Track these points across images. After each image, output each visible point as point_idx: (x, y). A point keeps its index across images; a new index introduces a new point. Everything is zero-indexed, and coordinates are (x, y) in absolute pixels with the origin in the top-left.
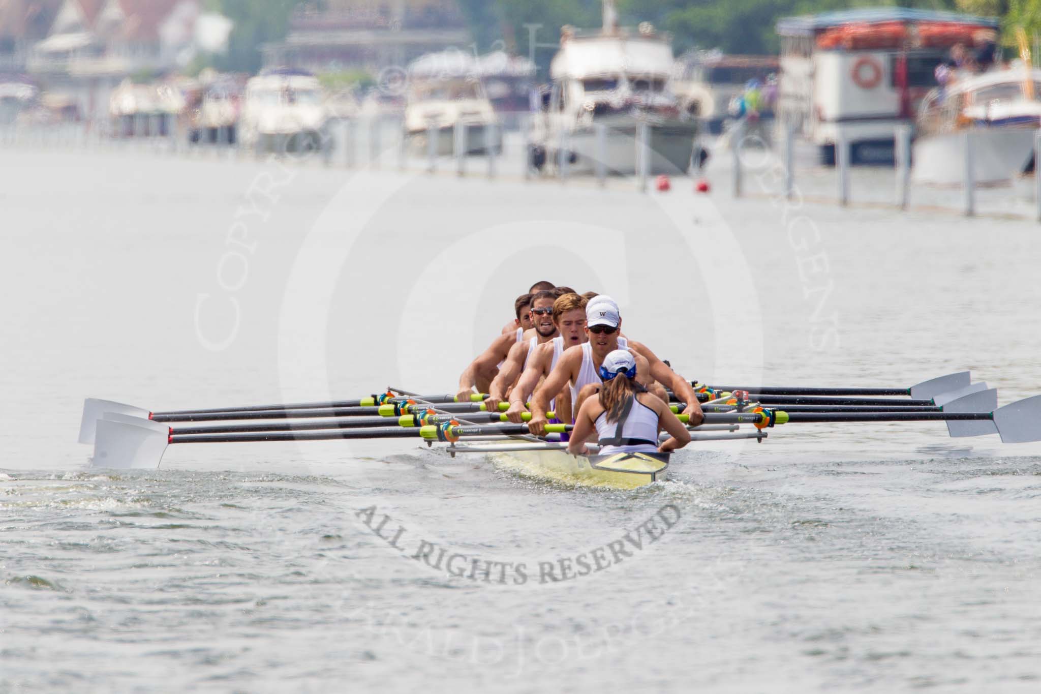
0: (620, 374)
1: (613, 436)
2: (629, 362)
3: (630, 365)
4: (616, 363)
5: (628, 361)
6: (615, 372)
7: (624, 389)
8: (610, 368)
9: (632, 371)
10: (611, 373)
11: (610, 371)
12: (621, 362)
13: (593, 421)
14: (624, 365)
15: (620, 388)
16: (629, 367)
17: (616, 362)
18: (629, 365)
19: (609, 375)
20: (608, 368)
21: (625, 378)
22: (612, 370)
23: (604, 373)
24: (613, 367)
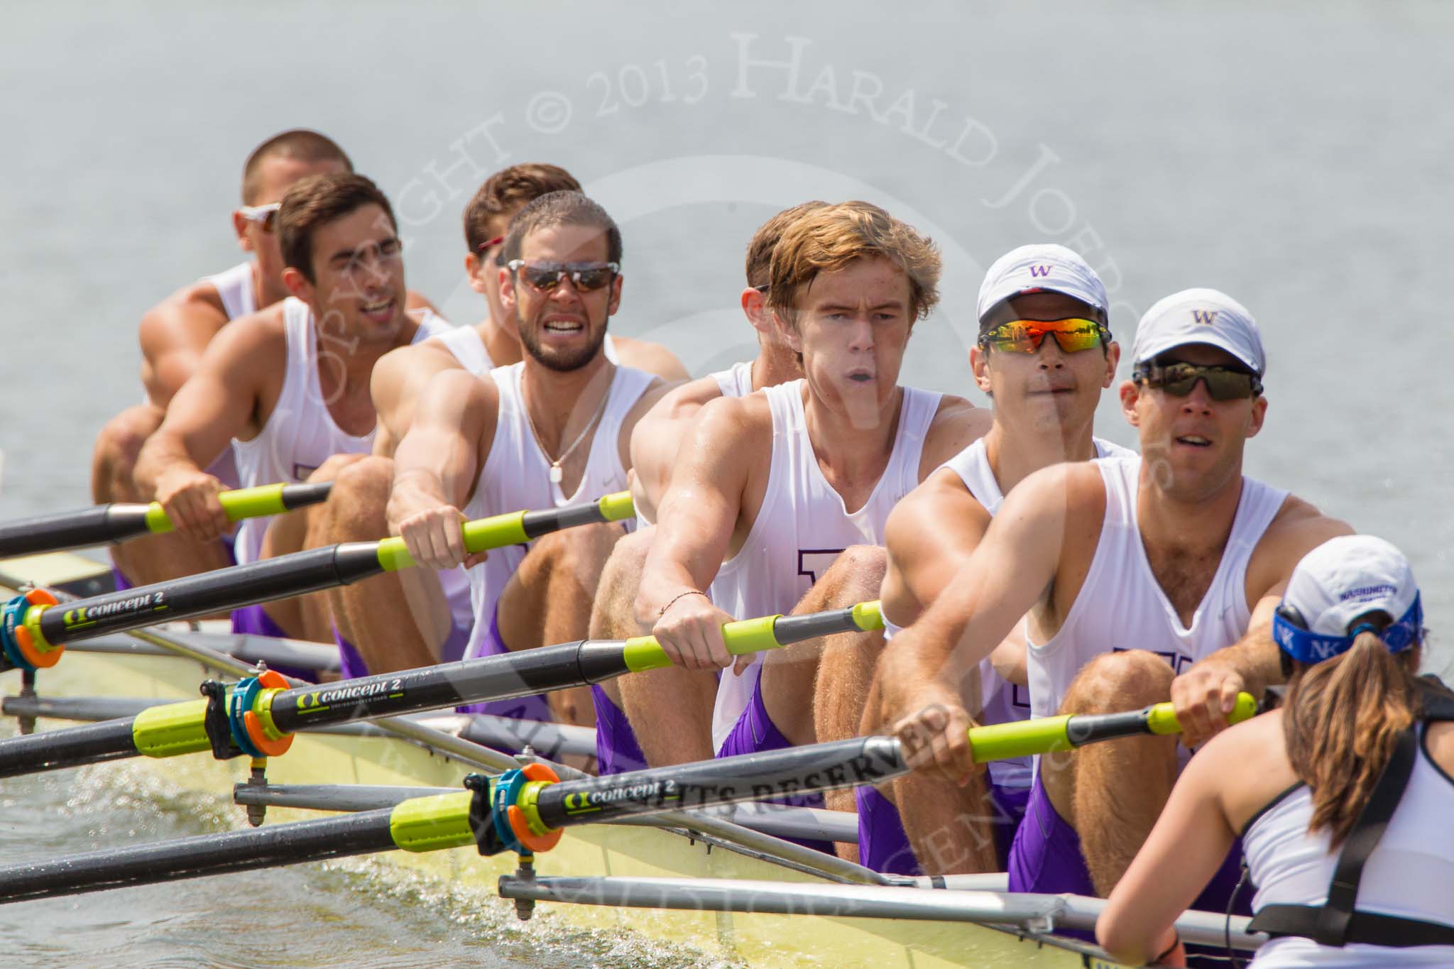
0: (1365, 640)
1: (1318, 898)
2: (1394, 590)
3: (1402, 598)
4: (1344, 597)
5: (1392, 581)
6: (1342, 633)
7: (1380, 705)
8: (1317, 614)
9: (1406, 624)
10: (1322, 639)
11: (1317, 629)
12: (1363, 591)
13: (1237, 826)
14: (1377, 604)
15: (1364, 699)
16: (1397, 610)
17: (1343, 590)
18: (1396, 600)
19: (1316, 644)
20: (1307, 614)
21: (1382, 657)
22: (1325, 625)
23: (1294, 639)
24: (1333, 610)
